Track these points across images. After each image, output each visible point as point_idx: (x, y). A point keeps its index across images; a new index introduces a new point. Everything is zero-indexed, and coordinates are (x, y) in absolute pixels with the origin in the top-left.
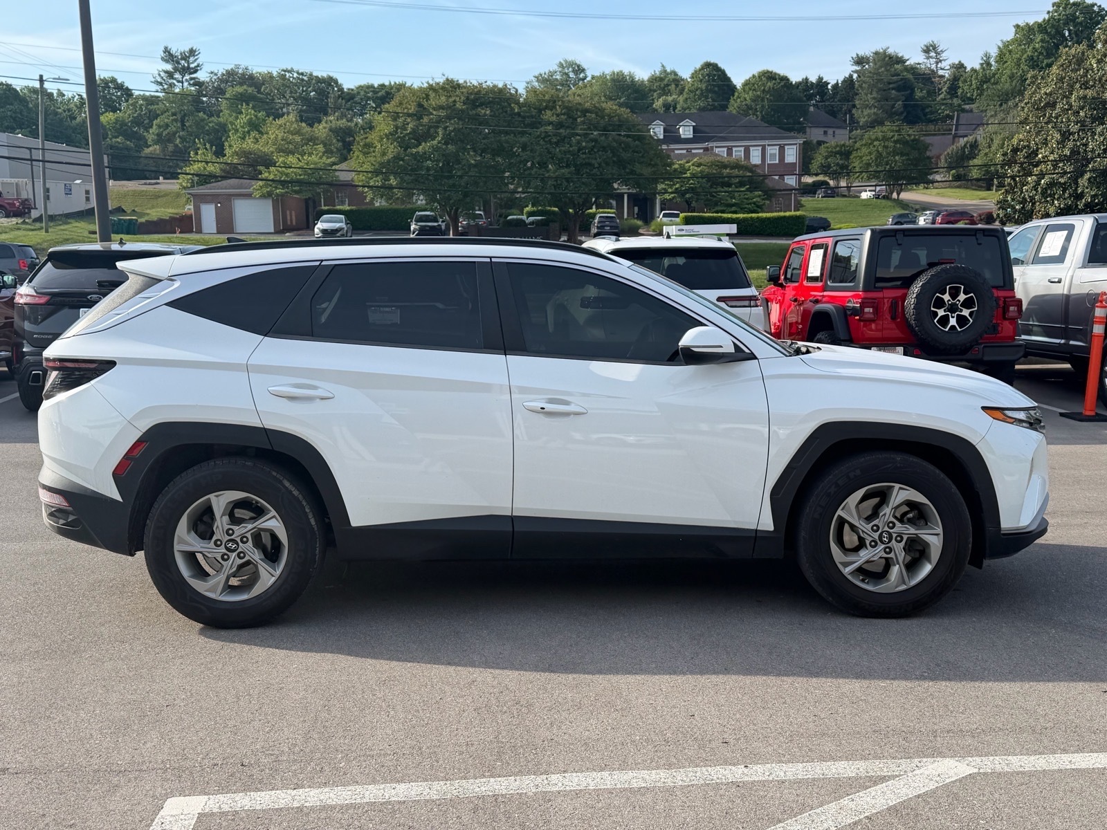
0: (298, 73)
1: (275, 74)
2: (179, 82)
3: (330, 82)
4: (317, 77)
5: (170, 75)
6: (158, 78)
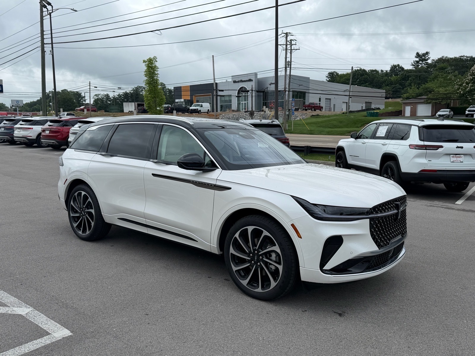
1: (457, 58)
2: (420, 64)
5: (417, 62)
6: (413, 64)
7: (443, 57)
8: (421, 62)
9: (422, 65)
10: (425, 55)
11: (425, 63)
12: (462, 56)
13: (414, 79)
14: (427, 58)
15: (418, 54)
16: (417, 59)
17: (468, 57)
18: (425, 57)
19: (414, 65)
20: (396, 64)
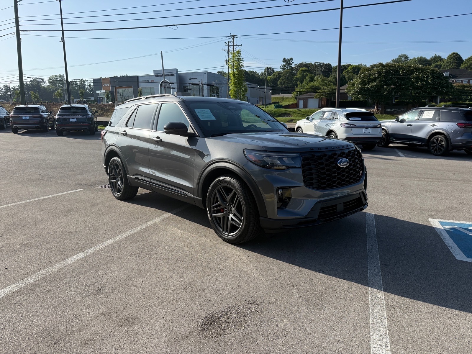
0: (320, 63)
1: (313, 64)
2: (287, 67)
3: (329, 65)
4: (325, 64)
5: (285, 66)
6: (281, 67)
7: (303, 62)
8: (287, 66)
9: (288, 68)
10: (290, 61)
11: (290, 67)
12: (317, 63)
13: (283, 80)
14: (292, 62)
15: (284, 59)
16: (284, 64)
17: (321, 63)
18: (290, 62)
19: (282, 69)
20: (268, 67)
